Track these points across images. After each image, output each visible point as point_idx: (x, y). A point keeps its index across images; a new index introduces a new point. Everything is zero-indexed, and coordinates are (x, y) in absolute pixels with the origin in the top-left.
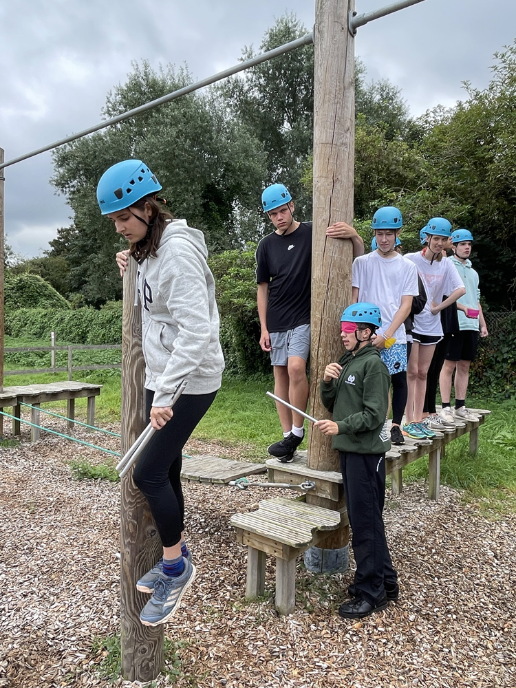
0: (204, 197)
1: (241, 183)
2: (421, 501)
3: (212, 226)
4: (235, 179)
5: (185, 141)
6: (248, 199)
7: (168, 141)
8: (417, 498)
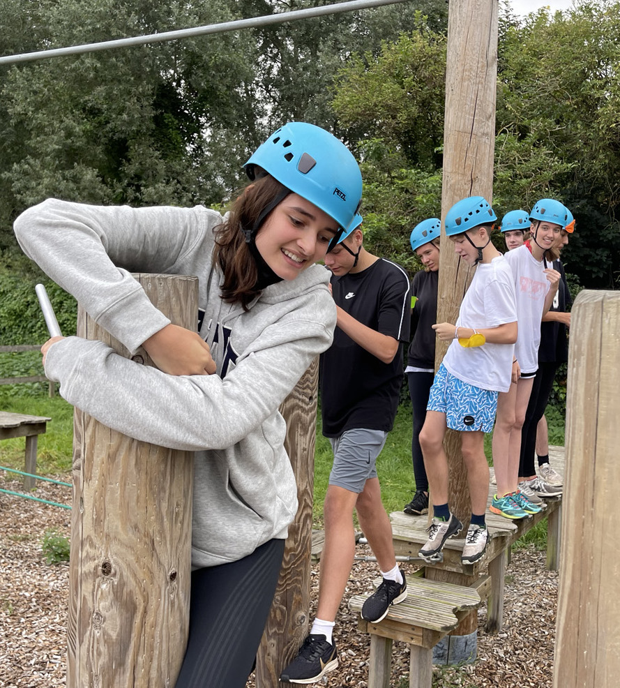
0: (156, 105)
1: (217, 88)
2: (537, 573)
3: (168, 153)
4: (208, 81)
5: (129, 14)
6: (226, 113)
7: (100, 12)
8: (532, 569)
